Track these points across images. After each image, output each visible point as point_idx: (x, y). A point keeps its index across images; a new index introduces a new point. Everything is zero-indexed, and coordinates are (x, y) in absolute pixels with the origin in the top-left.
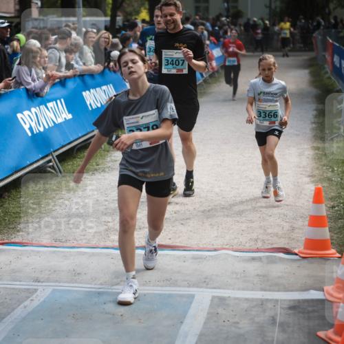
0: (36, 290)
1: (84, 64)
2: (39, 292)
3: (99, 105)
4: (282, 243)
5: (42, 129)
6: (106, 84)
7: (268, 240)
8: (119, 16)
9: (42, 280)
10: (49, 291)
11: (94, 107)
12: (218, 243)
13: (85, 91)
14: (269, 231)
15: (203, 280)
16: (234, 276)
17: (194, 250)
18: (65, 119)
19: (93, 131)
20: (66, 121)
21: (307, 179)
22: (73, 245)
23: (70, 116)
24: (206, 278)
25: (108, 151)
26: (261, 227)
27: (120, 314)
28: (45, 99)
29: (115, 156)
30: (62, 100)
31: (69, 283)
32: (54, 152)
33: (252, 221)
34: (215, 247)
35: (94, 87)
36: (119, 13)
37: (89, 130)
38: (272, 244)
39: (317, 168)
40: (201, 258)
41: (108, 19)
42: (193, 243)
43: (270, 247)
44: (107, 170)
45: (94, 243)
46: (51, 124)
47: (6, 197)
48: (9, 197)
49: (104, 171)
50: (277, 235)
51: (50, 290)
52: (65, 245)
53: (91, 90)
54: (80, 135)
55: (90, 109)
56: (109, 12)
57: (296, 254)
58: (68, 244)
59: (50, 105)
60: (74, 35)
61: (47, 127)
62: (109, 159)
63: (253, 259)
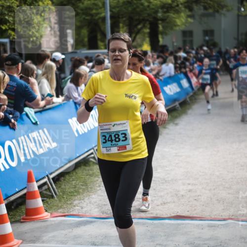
5: (86, 131)
9: (97, 244)
12: (225, 214)
15: (219, 244)
16: (243, 240)
17: (208, 220)
24: (221, 242)
34: (224, 217)
40: (215, 226)
42: (206, 214)
46: (92, 127)
47: (62, 181)
48: (64, 180)
61: (89, 129)
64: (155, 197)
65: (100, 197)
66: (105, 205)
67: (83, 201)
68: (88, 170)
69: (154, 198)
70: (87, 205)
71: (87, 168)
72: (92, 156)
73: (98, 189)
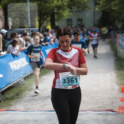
4: (110, 108)
7: (104, 107)
12: (86, 108)
14: (104, 103)
15: (83, 122)
16: (94, 120)
21: (115, 84)
24: (84, 122)
26: (101, 102)
30: (25, 58)
33: (97, 100)
34: (85, 110)
38: (106, 108)
39: (118, 80)
43: (105, 109)
44: (41, 83)
47: (6, 94)
50: (107, 105)
52: (30, 110)
57: (115, 112)
58: (31, 110)
63: (100, 114)
66: (27, 105)
67: (16, 103)
68: (19, 88)
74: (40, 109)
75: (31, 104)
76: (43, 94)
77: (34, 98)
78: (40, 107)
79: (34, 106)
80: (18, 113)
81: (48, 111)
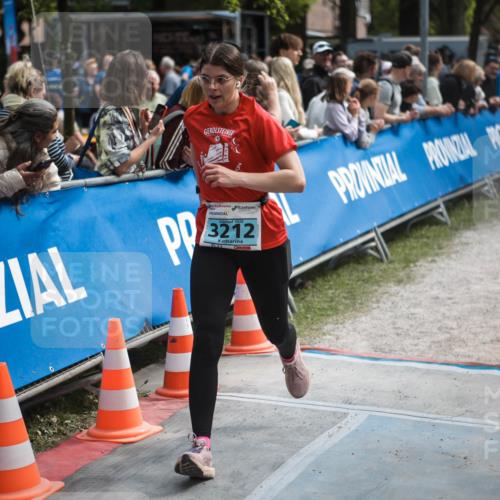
0: (345, 415)
1: (428, 103)
2: (349, 417)
3: (447, 163)
5: (362, 195)
6: (458, 131)
8: (484, 34)
9: (355, 402)
10: (363, 417)
11: (439, 165)
13: (426, 141)
18: (397, 181)
19: (436, 200)
20: (398, 184)
22: (400, 357)
23: (403, 178)
25: (457, 229)
27: (463, 456)
28: (368, 152)
29: (466, 237)
30: (394, 154)
31: (392, 408)
32: (379, 226)
35: (441, 137)
36: (484, 30)
37: (429, 199)
41: (466, 39)
44: (453, 256)
45: (430, 356)
46: (376, 188)
47: (309, 287)
48: (313, 287)
49: (449, 257)
51: (365, 417)
52: (388, 356)
53: (436, 141)
54: (417, 205)
55: (433, 167)
56: (468, 29)
58: (392, 356)
59: (376, 160)
60: (415, 61)
61: (370, 192)
62: (457, 241)
64: (482, 327)
65: (375, 322)
66: (381, 336)
67: (341, 326)
68: (363, 271)
69: (479, 330)
70: (348, 334)
71: (361, 268)
72: (373, 244)
73: (375, 305)
74: (431, 355)
75: (398, 334)
76: (450, 299)
77: (412, 314)
78: (430, 347)
79: (408, 342)
80: (343, 362)
81: (457, 365)
